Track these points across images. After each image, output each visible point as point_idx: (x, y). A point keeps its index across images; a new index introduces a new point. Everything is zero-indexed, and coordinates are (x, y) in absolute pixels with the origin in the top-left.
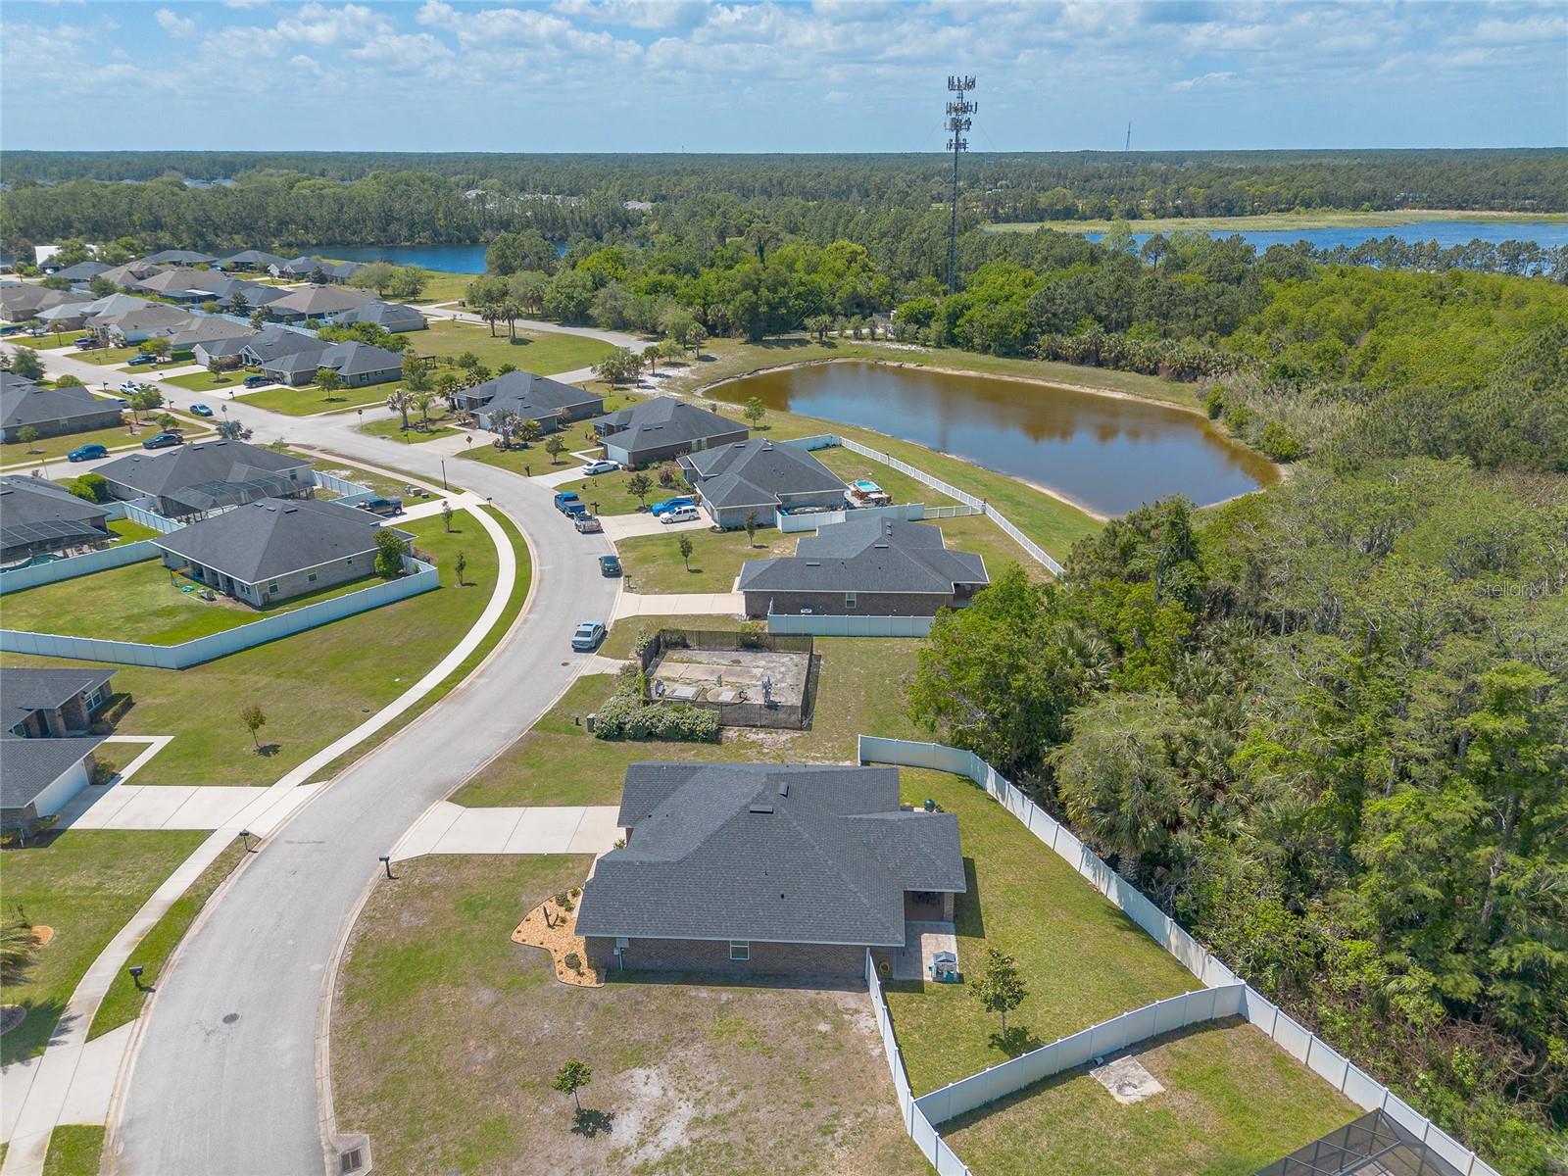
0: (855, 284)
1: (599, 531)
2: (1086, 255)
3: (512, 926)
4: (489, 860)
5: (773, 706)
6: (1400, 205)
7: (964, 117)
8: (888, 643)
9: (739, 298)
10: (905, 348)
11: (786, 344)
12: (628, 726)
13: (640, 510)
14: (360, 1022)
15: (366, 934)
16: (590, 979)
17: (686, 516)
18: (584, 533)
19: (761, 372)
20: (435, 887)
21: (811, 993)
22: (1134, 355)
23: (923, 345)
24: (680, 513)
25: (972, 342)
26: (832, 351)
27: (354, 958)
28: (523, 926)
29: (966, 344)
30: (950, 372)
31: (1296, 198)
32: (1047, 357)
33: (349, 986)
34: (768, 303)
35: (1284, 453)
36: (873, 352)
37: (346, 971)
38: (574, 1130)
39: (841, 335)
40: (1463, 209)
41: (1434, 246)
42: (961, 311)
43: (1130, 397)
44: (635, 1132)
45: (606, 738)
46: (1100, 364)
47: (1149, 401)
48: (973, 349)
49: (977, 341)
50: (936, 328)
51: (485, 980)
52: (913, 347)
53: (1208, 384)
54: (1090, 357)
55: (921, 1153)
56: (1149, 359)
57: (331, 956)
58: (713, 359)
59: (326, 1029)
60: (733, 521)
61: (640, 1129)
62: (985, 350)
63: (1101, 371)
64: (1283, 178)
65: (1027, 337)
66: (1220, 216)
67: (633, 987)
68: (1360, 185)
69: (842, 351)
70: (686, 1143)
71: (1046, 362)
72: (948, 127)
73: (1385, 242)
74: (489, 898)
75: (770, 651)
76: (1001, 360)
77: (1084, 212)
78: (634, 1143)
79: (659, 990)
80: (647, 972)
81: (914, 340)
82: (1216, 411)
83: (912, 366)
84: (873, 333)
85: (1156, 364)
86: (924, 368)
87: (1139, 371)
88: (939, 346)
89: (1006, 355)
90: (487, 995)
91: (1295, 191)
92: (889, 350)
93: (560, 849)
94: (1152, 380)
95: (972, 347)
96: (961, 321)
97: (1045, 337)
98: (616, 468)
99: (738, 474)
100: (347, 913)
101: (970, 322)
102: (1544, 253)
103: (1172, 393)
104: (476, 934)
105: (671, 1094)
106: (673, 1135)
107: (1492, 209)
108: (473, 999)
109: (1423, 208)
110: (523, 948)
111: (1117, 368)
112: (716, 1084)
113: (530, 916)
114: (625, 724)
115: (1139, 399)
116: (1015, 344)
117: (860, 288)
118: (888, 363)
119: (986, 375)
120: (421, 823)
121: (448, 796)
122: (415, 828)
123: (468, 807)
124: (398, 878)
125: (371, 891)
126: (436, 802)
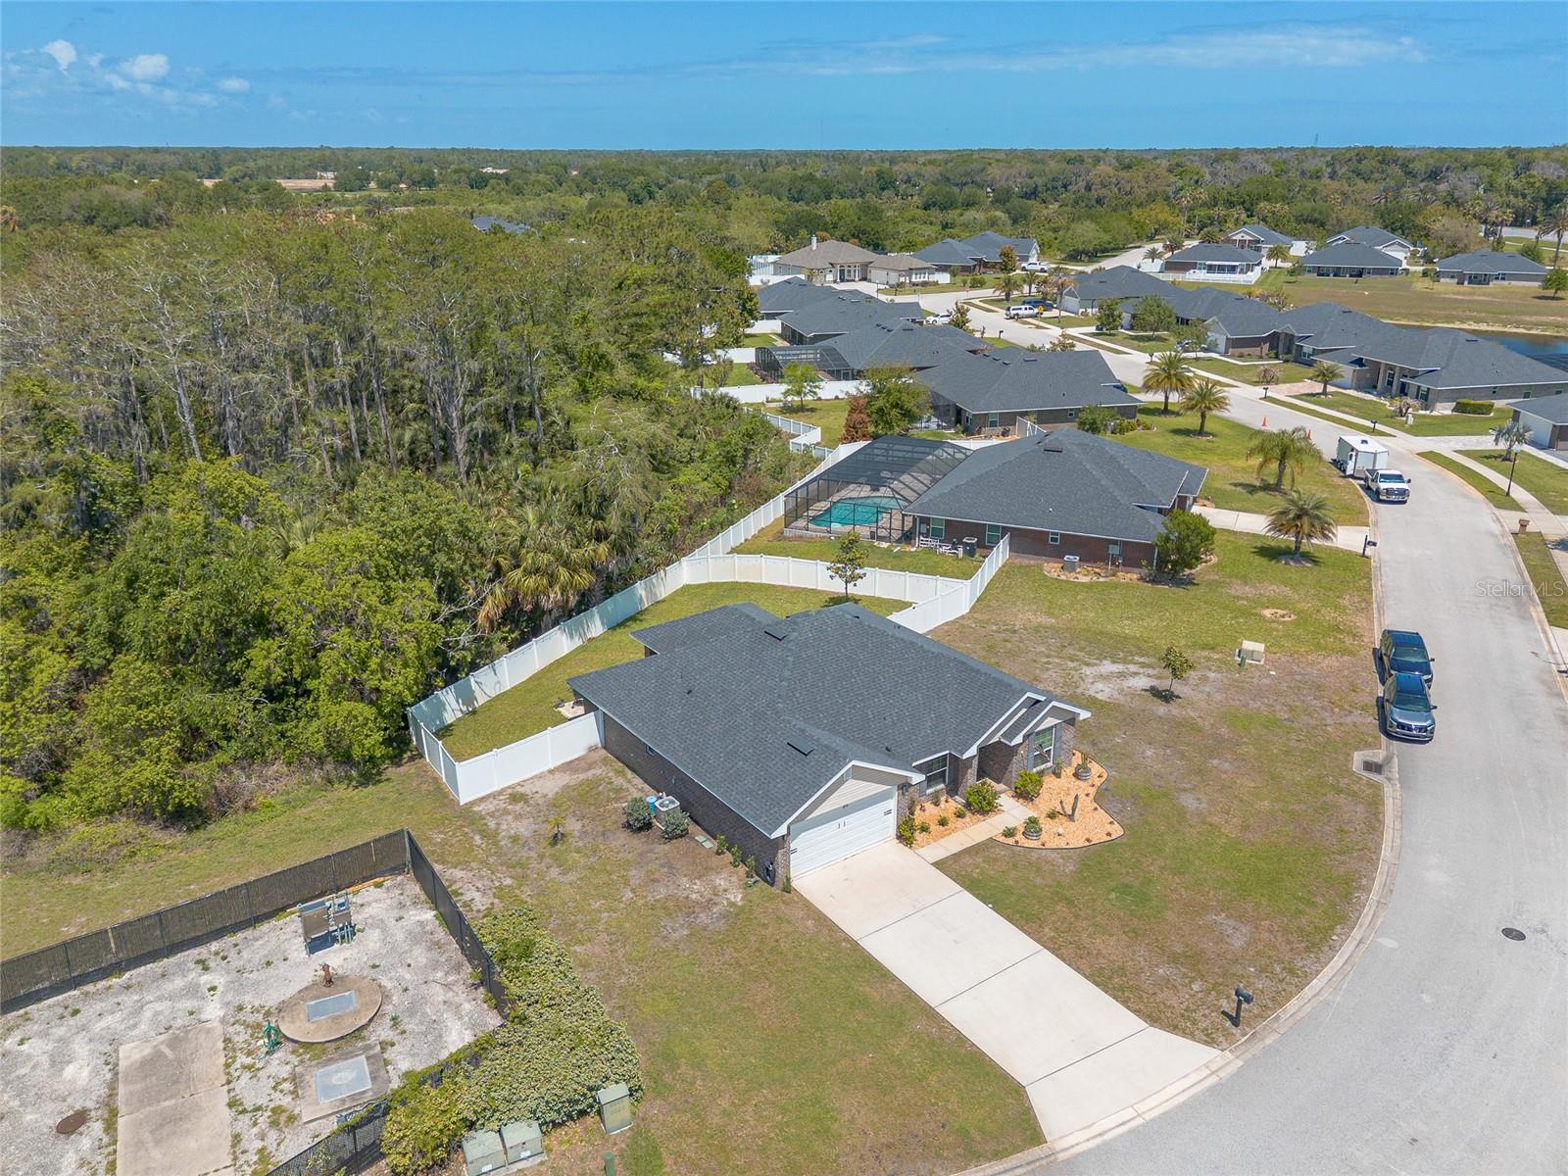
3: (1110, 846)
14: (1340, 853)
15: (1308, 950)
20: (1174, 959)
27: (1332, 928)
28: (1099, 837)
33: (1347, 897)
51: (1182, 812)
57: (1363, 947)
59: (1382, 867)
74: (1113, 895)
90: (1189, 801)
104: (1161, 863)
108: (1204, 805)
110: (1116, 815)
113: (1082, 843)
120: (1129, 1113)
121: (1036, 1152)
122: (1142, 1108)
123: (1018, 1091)
124: (1224, 1013)
125: (1278, 1017)
126: (1062, 1156)
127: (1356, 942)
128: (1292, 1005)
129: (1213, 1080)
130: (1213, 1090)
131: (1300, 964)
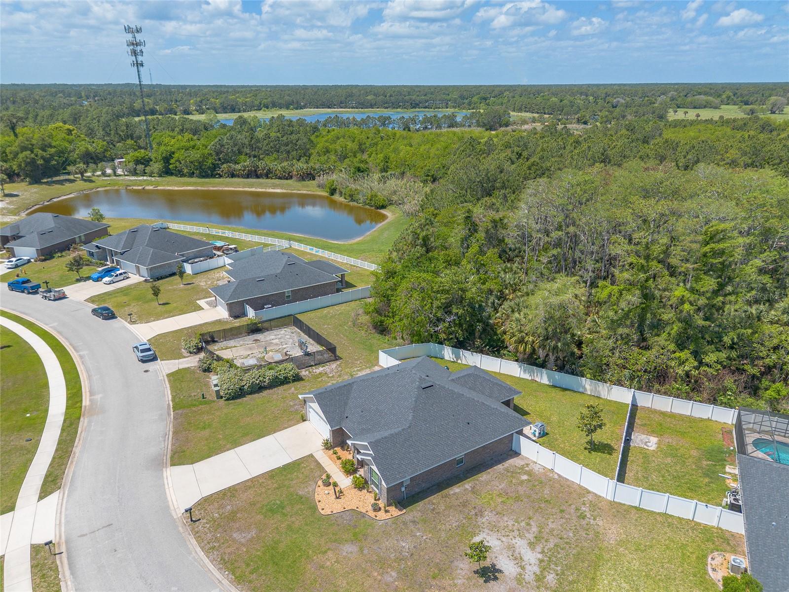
0: (84, 145)
1: (63, 297)
2: (202, 127)
3: (314, 508)
4: (249, 484)
5: (307, 354)
6: (304, 107)
7: (138, 48)
8: (325, 311)
9: (21, 156)
10: (139, 178)
11: (61, 182)
12: (246, 387)
13: (78, 281)
15: (223, 559)
16: (394, 511)
17: (121, 277)
18: (54, 300)
19: (55, 200)
20: (234, 512)
21: (500, 466)
22: (276, 171)
23: (151, 176)
24: (117, 276)
25: (182, 171)
26: (93, 184)
27: (233, 573)
28: (321, 505)
29: (180, 174)
30: (176, 188)
31: (261, 104)
32: (228, 176)
34: (42, 158)
35: (381, 204)
36: (120, 182)
37: (239, 583)
38: (485, 582)
39: (93, 175)
40: (330, 108)
41: (354, 118)
42: (170, 155)
43: (285, 191)
44: (513, 565)
45: (234, 398)
46: (258, 177)
47: (294, 191)
48: (183, 175)
49: (185, 171)
50: (156, 166)
52: (145, 178)
53: (322, 179)
54: (253, 174)
55: (624, 504)
56: (284, 172)
57: (217, 582)
58: (17, 196)
60: (157, 274)
61: (513, 562)
62: (191, 175)
63: (261, 180)
64: (252, 94)
65: (215, 167)
66: (230, 112)
67: (421, 504)
68: (287, 98)
69: (99, 184)
70: (540, 556)
71: (228, 179)
72: (130, 54)
73: (334, 118)
74: (278, 502)
75: (268, 330)
76: (203, 180)
77: (160, 111)
78: (519, 570)
79: (435, 499)
80: (418, 493)
81: (144, 173)
82: (333, 192)
83: (151, 188)
84: (115, 173)
85: (289, 174)
86: (159, 188)
87: (280, 178)
88: (160, 176)
89: (203, 177)
90: (350, 548)
91: (259, 101)
92: (131, 180)
93: (287, 460)
94: (289, 181)
95: (183, 174)
96: (172, 161)
97: (225, 166)
98: (29, 261)
99: (146, 246)
100: (190, 553)
101: (178, 161)
102: (394, 121)
103: (303, 186)
105: (504, 539)
106: (531, 557)
107: (341, 108)
109: (314, 108)
111: (267, 177)
112: (516, 524)
113: (317, 499)
114: (243, 386)
115: (290, 191)
116: (208, 171)
117: (90, 148)
118: (134, 188)
119: (199, 188)
120: (170, 485)
121: (169, 464)
122: (171, 489)
123: (192, 464)
124: (200, 519)
125: (190, 535)
126: (164, 469)
127: (221, 580)
128: (194, 542)
129: (172, 508)
130: (168, 507)
131: (215, 553)
